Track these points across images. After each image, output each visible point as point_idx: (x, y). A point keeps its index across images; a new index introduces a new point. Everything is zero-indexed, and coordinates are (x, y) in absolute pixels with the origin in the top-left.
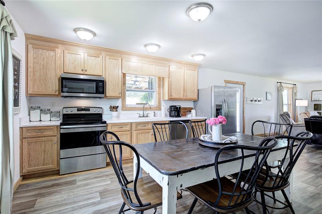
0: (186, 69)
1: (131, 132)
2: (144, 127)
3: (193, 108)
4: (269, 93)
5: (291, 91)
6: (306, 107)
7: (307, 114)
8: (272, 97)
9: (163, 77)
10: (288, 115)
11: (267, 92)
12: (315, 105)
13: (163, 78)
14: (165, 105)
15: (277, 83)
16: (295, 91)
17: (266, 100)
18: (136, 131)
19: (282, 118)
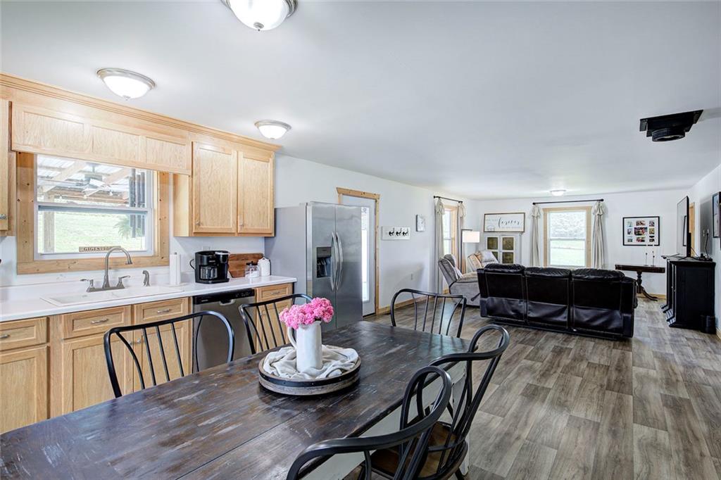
0: (241, 154)
1: (48, 348)
2: (102, 325)
3: (264, 253)
4: (422, 218)
5: (455, 212)
6: (477, 244)
7: (479, 257)
8: (426, 227)
9: (176, 172)
10: (451, 260)
11: (417, 216)
12: (489, 239)
13: (175, 176)
14: (181, 251)
15: (434, 197)
16: (460, 215)
17: (417, 230)
18: (68, 342)
19: (442, 266)
